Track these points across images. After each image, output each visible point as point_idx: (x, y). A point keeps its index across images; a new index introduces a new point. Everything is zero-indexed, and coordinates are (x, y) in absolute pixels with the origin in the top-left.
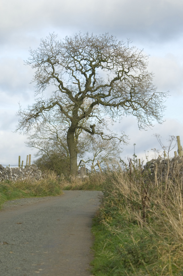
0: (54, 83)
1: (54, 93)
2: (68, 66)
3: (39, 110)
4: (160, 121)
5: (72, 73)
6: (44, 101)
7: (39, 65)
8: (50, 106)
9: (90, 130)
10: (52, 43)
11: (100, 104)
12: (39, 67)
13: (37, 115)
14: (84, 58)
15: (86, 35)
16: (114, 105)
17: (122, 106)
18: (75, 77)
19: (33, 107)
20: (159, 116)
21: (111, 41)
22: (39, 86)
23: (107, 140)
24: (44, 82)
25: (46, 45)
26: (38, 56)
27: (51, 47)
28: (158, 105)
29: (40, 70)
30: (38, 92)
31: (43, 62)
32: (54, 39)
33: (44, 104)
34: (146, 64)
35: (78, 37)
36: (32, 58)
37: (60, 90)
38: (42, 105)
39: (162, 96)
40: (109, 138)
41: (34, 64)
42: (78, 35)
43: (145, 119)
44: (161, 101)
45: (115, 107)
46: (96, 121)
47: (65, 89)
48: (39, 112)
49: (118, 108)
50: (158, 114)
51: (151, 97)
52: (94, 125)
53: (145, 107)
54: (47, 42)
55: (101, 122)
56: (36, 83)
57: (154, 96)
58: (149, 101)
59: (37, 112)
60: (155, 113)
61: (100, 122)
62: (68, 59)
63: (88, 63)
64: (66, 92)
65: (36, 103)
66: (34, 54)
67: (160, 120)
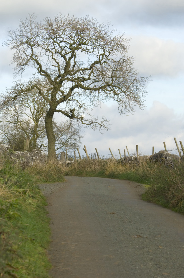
0: (33, 66)
1: (33, 76)
2: (48, 48)
3: (17, 93)
4: (142, 107)
5: (52, 56)
6: (23, 84)
7: (17, 47)
8: (29, 89)
9: (70, 114)
10: (31, 24)
11: (80, 88)
12: (17, 49)
13: (15, 98)
14: (64, 41)
15: (66, 17)
16: (95, 89)
17: (103, 90)
18: (55, 60)
19: (11, 90)
20: (140, 102)
21: (92, 23)
22: (18, 68)
23: (87, 125)
24: (24, 64)
25: (25, 26)
26: (16, 37)
27: (31, 28)
28: (140, 90)
29: (18, 51)
30: (17, 74)
31: (22, 43)
32: (34, 21)
33: (23, 87)
34: (128, 48)
35: (59, 18)
36: (10, 39)
37: (40, 72)
38: (21, 87)
39: (143, 81)
40: (89, 123)
41: (12, 45)
42: (59, 17)
43: (126, 104)
44: (142, 86)
45: (95, 91)
46: (77, 105)
47: (44, 72)
48: (18, 95)
49: (99, 93)
50: (140, 99)
51: (132, 82)
52: (74, 109)
53: (126, 92)
54: (27, 24)
55: (82, 107)
56: (15, 65)
57: (136, 81)
58: (130, 86)
59: (16, 95)
60: (137, 98)
61: (80, 106)
62: (48, 41)
63: (67, 46)
64: (46, 75)
65: (15, 85)
66: (12, 35)
67: (142, 105)
